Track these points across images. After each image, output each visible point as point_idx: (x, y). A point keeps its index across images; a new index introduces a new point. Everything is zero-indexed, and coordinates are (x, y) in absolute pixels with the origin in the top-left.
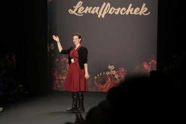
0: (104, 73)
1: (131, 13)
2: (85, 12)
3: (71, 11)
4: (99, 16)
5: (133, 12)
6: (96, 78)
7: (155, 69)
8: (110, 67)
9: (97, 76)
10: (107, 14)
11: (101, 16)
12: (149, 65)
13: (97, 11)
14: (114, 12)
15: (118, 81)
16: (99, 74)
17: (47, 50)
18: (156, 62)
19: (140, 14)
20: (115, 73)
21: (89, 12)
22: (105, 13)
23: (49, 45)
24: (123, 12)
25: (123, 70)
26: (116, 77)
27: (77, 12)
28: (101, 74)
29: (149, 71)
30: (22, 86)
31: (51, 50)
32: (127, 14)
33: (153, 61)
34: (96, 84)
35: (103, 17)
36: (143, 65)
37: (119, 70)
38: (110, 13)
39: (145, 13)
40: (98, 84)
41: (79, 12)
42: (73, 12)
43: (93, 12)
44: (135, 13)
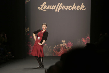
0: (59, 45)
1: (75, 9)
2: (48, 8)
3: (39, 8)
4: (56, 11)
5: (76, 8)
6: (54, 48)
7: (89, 42)
8: (62, 41)
9: (55, 47)
10: (61, 10)
11: (57, 11)
12: (86, 40)
13: (54, 8)
14: (65, 8)
15: (67, 49)
16: (56, 46)
17: (25, 31)
18: (90, 38)
19: (80, 10)
20: (65, 45)
21: (50, 8)
22: (59, 9)
23: (27, 29)
24: (70, 8)
25: (70, 43)
26: (66, 47)
27: (43, 9)
28: (57, 45)
29: (86, 44)
30: (10, 53)
31: (27, 31)
32: (73, 9)
33: (88, 37)
34: (54, 51)
35: (58, 11)
36: (82, 40)
37: (68, 43)
38: (63, 9)
39: (83, 9)
40: (56, 51)
41: (44, 8)
42: (41, 9)
43: (52, 9)
44: (77, 9)
